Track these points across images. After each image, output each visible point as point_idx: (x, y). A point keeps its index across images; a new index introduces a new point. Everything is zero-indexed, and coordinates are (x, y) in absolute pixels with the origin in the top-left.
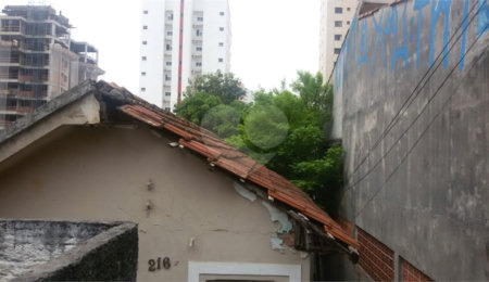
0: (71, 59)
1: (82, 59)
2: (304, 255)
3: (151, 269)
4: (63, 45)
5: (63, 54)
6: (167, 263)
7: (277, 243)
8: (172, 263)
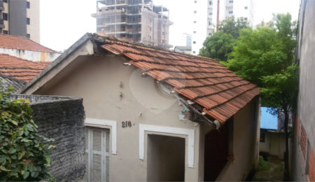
0: (154, 17)
1: (160, 16)
2: (196, 124)
3: (123, 127)
4: (149, 9)
5: (149, 14)
6: (130, 124)
7: (182, 117)
8: (132, 124)
